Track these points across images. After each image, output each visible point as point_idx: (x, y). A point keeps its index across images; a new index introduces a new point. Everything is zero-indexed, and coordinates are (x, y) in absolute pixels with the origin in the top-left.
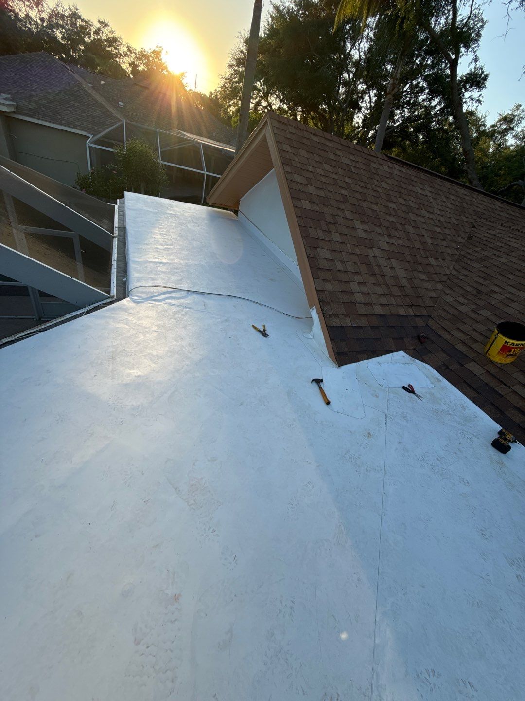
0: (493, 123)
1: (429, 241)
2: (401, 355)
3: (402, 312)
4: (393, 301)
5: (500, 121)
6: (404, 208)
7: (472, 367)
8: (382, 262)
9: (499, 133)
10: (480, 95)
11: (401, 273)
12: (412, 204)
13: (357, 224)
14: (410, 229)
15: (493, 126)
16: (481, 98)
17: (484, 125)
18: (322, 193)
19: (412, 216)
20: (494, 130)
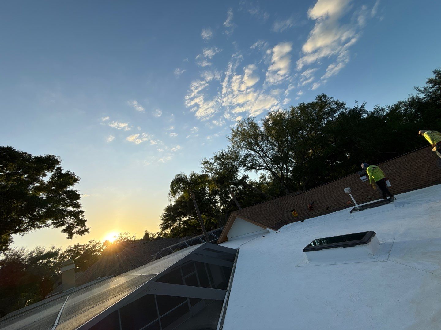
1: (273, 211)
2: (285, 225)
3: (279, 221)
4: (276, 221)
5: (260, 179)
7: (294, 219)
8: (269, 218)
9: (263, 181)
11: (273, 217)
12: (264, 209)
13: (260, 216)
14: (268, 212)
15: (260, 181)
16: (251, 179)
17: (258, 182)
18: (251, 216)
19: (266, 210)
20: (262, 181)
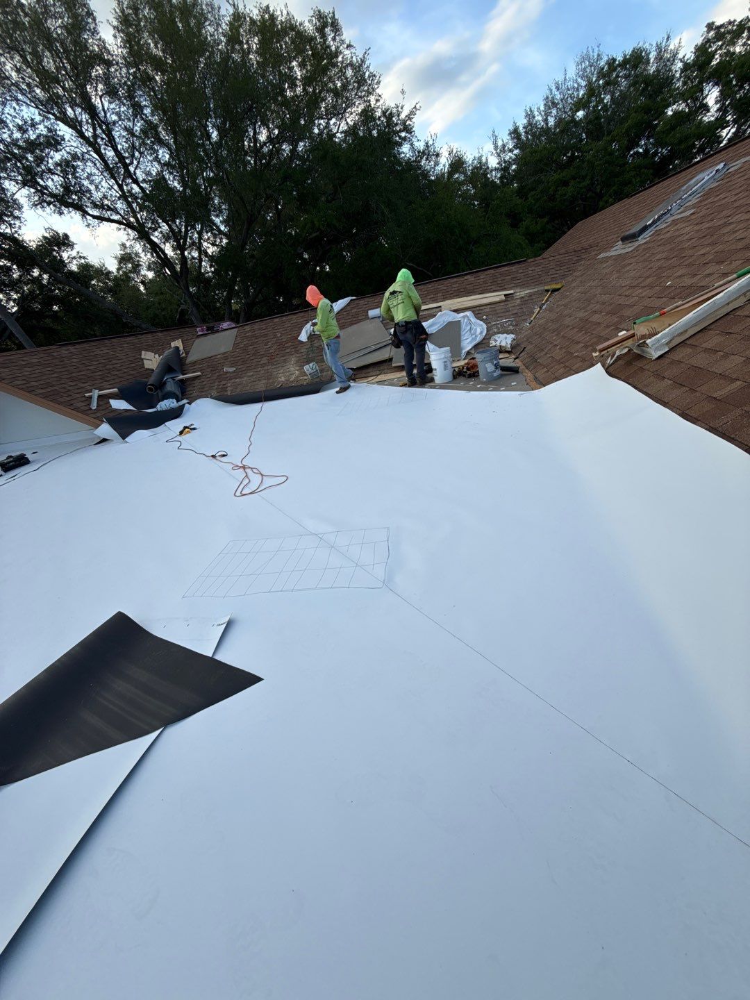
0: (117, 267)
1: (133, 372)
5: (120, 263)
6: (100, 365)
9: (130, 272)
10: (78, 252)
12: (103, 361)
13: (82, 385)
14: (117, 373)
15: (118, 269)
16: (82, 255)
17: (110, 272)
18: (42, 382)
19: (111, 367)
20: (124, 272)
